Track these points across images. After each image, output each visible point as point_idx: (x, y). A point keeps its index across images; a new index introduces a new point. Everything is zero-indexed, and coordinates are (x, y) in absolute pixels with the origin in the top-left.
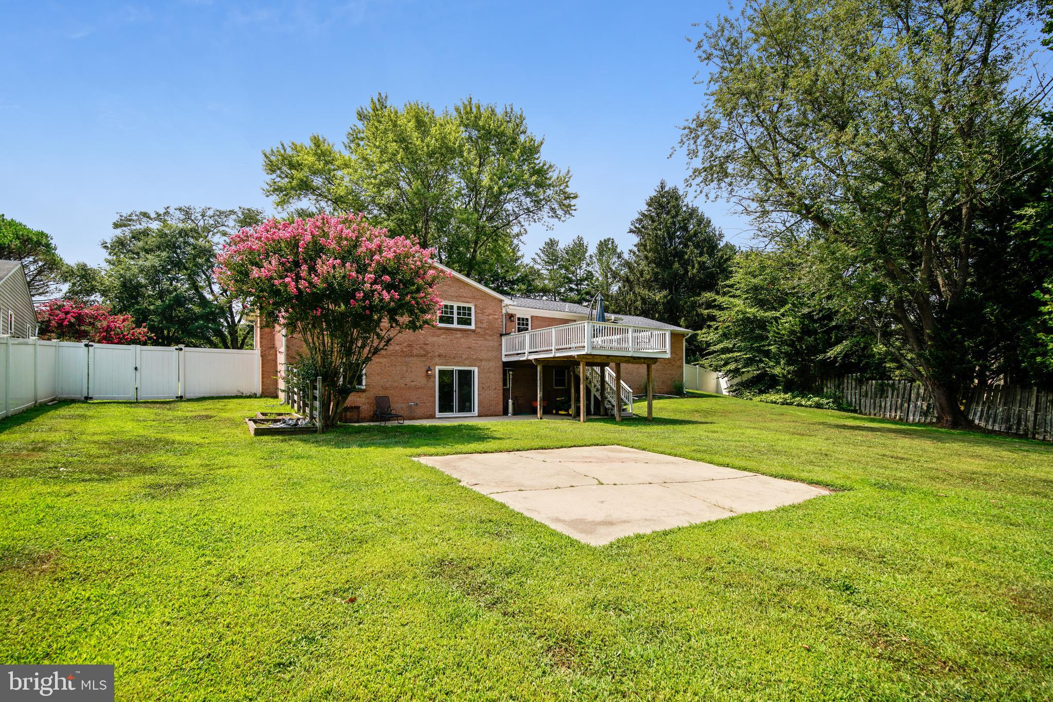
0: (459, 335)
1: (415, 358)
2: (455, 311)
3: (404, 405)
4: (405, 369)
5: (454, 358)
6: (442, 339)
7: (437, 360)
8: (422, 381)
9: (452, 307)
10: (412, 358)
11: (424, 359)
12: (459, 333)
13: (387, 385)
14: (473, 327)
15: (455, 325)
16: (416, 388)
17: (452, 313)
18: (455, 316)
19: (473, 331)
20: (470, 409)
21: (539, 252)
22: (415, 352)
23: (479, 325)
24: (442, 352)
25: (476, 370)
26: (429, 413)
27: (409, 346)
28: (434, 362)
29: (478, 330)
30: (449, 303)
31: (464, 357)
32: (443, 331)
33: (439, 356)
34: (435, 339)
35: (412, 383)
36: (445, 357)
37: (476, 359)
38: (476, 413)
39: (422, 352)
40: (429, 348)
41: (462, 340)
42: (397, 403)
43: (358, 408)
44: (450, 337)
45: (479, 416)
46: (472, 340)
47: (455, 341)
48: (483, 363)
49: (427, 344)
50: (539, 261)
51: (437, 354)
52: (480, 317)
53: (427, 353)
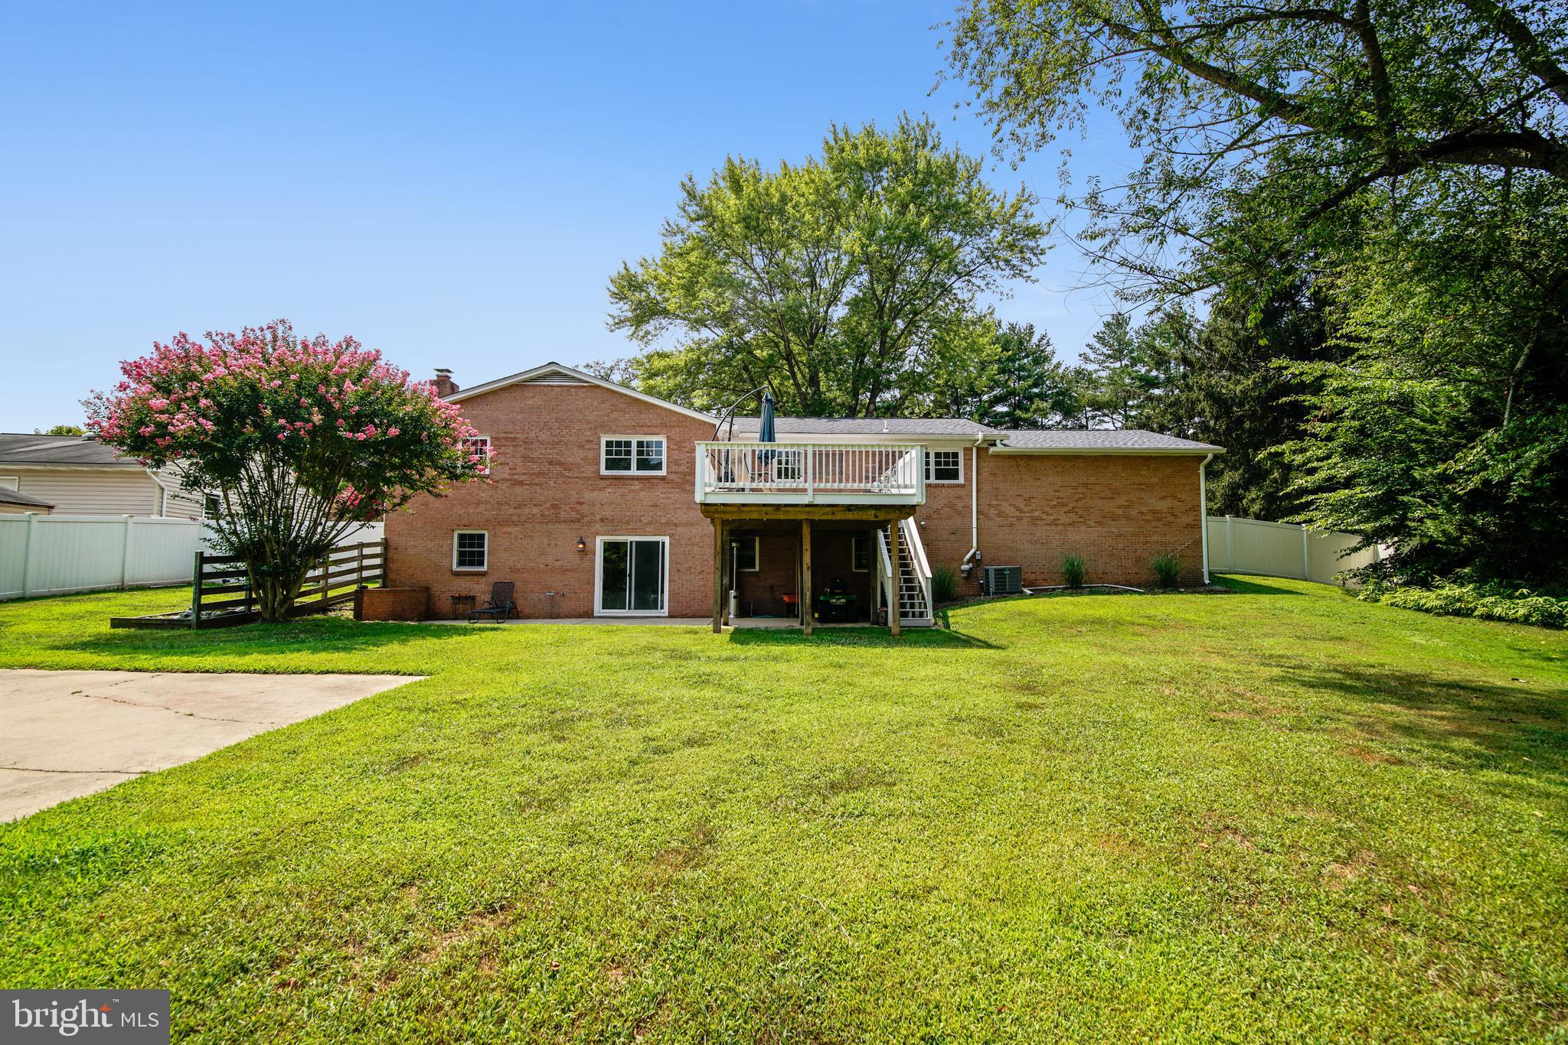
0: (636, 486)
1: (562, 526)
2: (634, 449)
3: (542, 596)
4: (546, 541)
5: (627, 523)
6: (607, 494)
7: (598, 526)
8: (573, 559)
9: (628, 444)
10: (558, 525)
11: (577, 526)
12: (636, 482)
13: (519, 566)
14: (663, 472)
15: (634, 471)
16: (564, 571)
17: (628, 453)
18: (634, 457)
19: (663, 478)
20: (654, 605)
21: (1093, 341)
22: (563, 515)
23: (674, 468)
24: (607, 513)
25: (667, 540)
26: (582, 609)
27: (554, 506)
28: (593, 530)
29: (673, 477)
30: (623, 438)
31: (645, 520)
32: (608, 482)
33: (602, 520)
34: (596, 494)
35: (557, 563)
36: (612, 521)
37: (667, 523)
38: (665, 611)
39: (574, 515)
40: (585, 509)
41: (642, 494)
42: (532, 591)
43: (473, 598)
44: (620, 491)
45: (670, 616)
46: (660, 494)
47: (629, 497)
48: (680, 529)
49: (583, 503)
50: (1092, 356)
51: (598, 517)
52: (676, 455)
53: (583, 516)
